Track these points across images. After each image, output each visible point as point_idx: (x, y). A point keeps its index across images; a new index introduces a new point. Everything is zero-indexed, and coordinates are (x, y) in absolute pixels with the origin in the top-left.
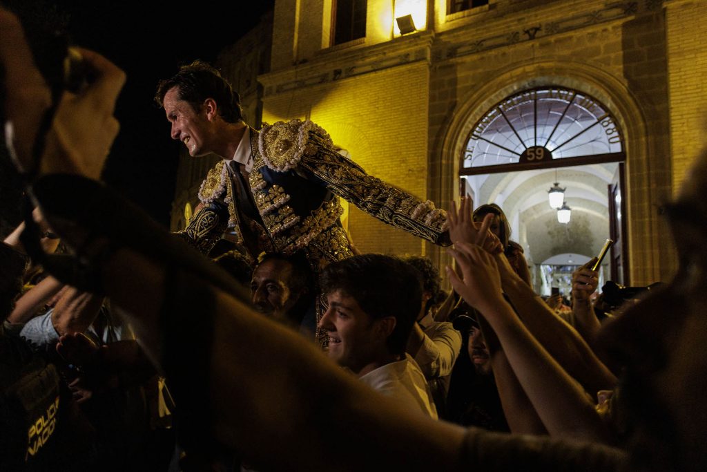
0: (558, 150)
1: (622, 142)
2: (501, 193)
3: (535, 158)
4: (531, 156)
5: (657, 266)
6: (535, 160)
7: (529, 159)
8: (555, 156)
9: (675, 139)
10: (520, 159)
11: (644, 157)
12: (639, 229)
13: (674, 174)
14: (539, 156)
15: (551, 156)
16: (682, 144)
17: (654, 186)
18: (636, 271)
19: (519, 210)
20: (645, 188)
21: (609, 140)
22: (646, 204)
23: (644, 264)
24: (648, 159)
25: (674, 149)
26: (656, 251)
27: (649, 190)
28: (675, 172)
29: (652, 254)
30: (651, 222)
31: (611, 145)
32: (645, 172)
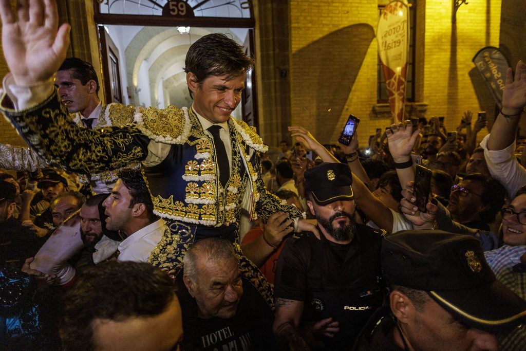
0: (199, 8)
1: (251, 9)
2: (145, 60)
3: (178, 13)
4: (174, 10)
5: (279, 121)
6: (178, 16)
7: (171, 12)
8: (197, 13)
9: (293, 8)
10: (163, 12)
11: (270, 23)
12: (266, 90)
13: (291, 41)
14: (182, 11)
15: (193, 14)
16: (297, 14)
17: (277, 51)
18: (266, 125)
19: (163, 78)
20: (271, 52)
21: (241, 4)
22: (272, 67)
23: (271, 119)
24: (273, 25)
25: (292, 18)
26: (279, 108)
27: (274, 54)
28: (293, 39)
29: (276, 110)
30: (275, 83)
31: (243, 10)
32: (271, 38)
